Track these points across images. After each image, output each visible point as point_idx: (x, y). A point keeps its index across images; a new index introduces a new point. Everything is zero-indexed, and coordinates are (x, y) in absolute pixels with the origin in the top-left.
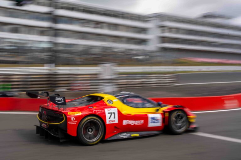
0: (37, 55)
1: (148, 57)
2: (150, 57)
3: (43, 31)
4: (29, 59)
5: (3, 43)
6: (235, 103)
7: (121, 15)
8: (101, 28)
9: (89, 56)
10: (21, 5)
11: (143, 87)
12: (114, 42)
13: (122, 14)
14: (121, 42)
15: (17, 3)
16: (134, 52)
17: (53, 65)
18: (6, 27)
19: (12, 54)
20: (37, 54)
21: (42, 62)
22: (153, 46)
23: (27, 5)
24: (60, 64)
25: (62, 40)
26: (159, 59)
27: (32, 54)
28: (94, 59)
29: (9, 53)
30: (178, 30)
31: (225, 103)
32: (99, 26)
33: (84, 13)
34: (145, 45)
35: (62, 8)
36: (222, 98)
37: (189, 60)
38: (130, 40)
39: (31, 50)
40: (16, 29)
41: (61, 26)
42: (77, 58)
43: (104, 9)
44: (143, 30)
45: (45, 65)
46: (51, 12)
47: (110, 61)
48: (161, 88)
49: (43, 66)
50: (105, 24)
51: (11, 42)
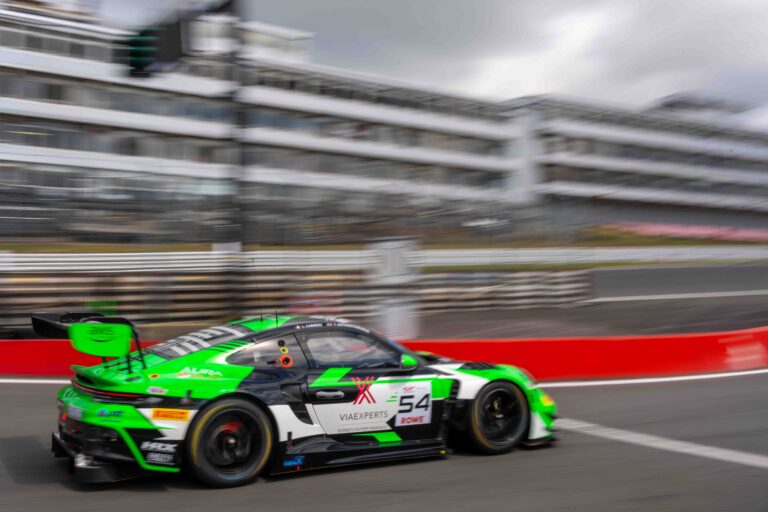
0: (190, 216)
1: (505, 222)
2: (511, 221)
3: (206, 151)
4: (167, 229)
5: (94, 184)
6: (755, 352)
7: (429, 103)
8: (375, 138)
9: (341, 221)
10: (146, 75)
11: (496, 308)
12: (411, 177)
13: (432, 100)
14: (429, 179)
15: (132, 70)
16: (469, 209)
17: (236, 246)
18: (106, 139)
19: (118, 213)
20: (190, 213)
21: (205, 238)
22: (521, 191)
23: (163, 75)
24: (255, 243)
25: (259, 174)
26: (539, 228)
27: (176, 214)
28: (352, 229)
29: (111, 213)
30: (591, 145)
31: (728, 356)
32: (366, 133)
33: (325, 97)
34: (500, 186)
35: (262, 82)
36: (721, 341)
37: (625, 229)
38: (455, 174)
39: (173, 204)
40: (130, 143)
41: (259, 134)
42: (307, 227)
43: (381, 85)
44: (494, 146)
45: (215, 245)
46: (231, 93)
47: (399, 235)
48: (543, 310)
49: (210, 249)
50: (382, 129)
51: (115, 181)
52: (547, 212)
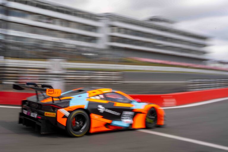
1: (97, 55)
2: (99, 54)
6: (173, 101)
7: (73, 13)
8: (53, 23)
12: (65, 38)
24: (9, 57)
25: (12, 33)
26: (107, 57)
31: (164, 102)
32: (51, 21)
33: (37, 8)
34: (95, 42)
36: (162, 97)
37: (135, 59)
38: (80, 37)
41: (12, 19)
42: (28, 52)
44: (94, 28)
46: (3, 4)
47: (60, 57)
50: (57, 20)
52: (111, 52)
